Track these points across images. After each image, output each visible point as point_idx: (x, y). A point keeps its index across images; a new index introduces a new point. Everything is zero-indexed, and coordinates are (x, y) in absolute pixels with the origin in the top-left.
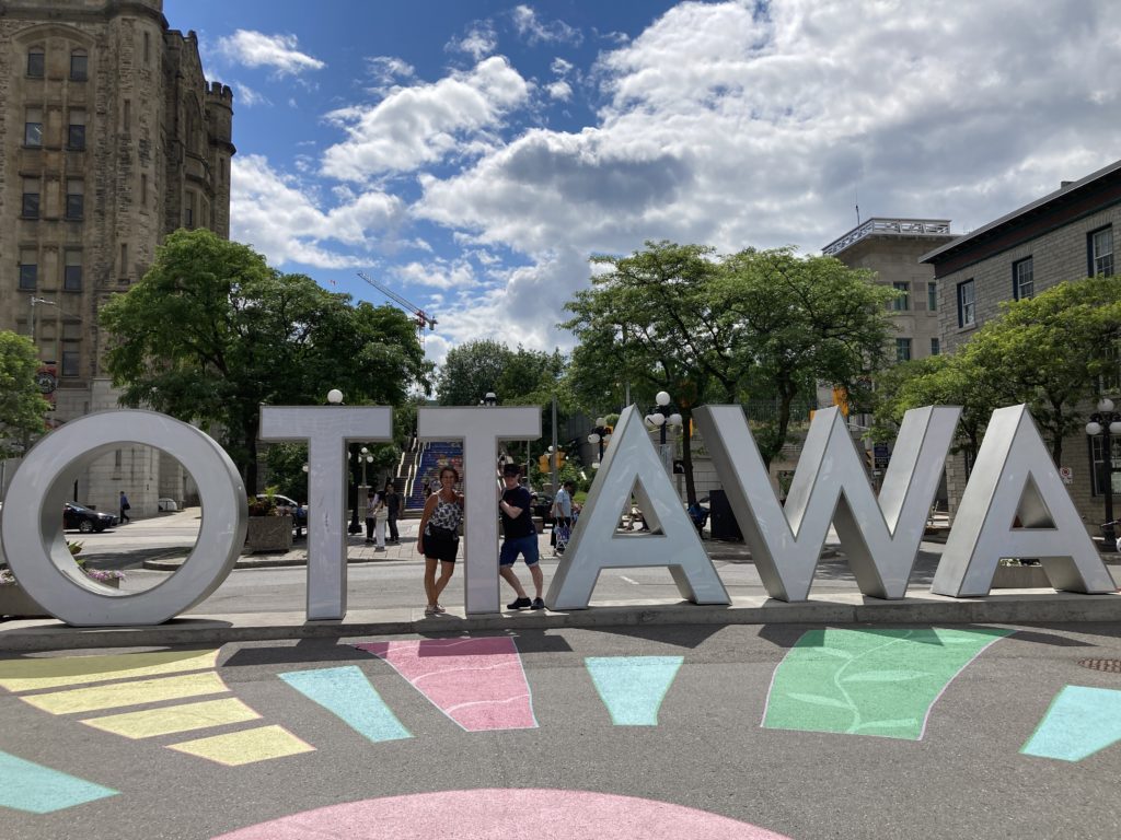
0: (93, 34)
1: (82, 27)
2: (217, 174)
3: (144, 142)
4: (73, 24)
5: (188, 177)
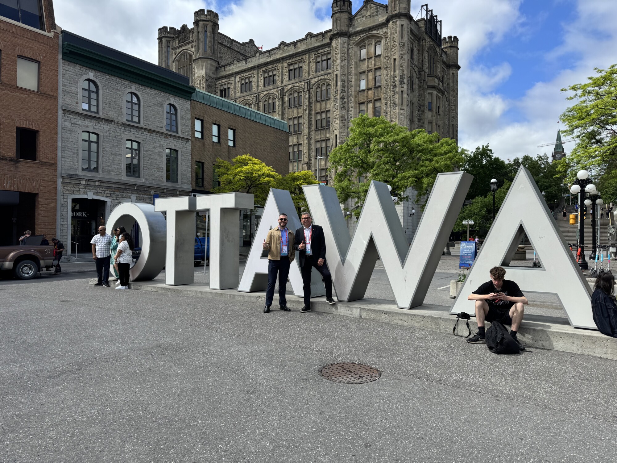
0: (382, 34)
1: (378, 32)
2: (451, 81)
3: (402, 76)
4: (375, 32)
5: (429, 87)
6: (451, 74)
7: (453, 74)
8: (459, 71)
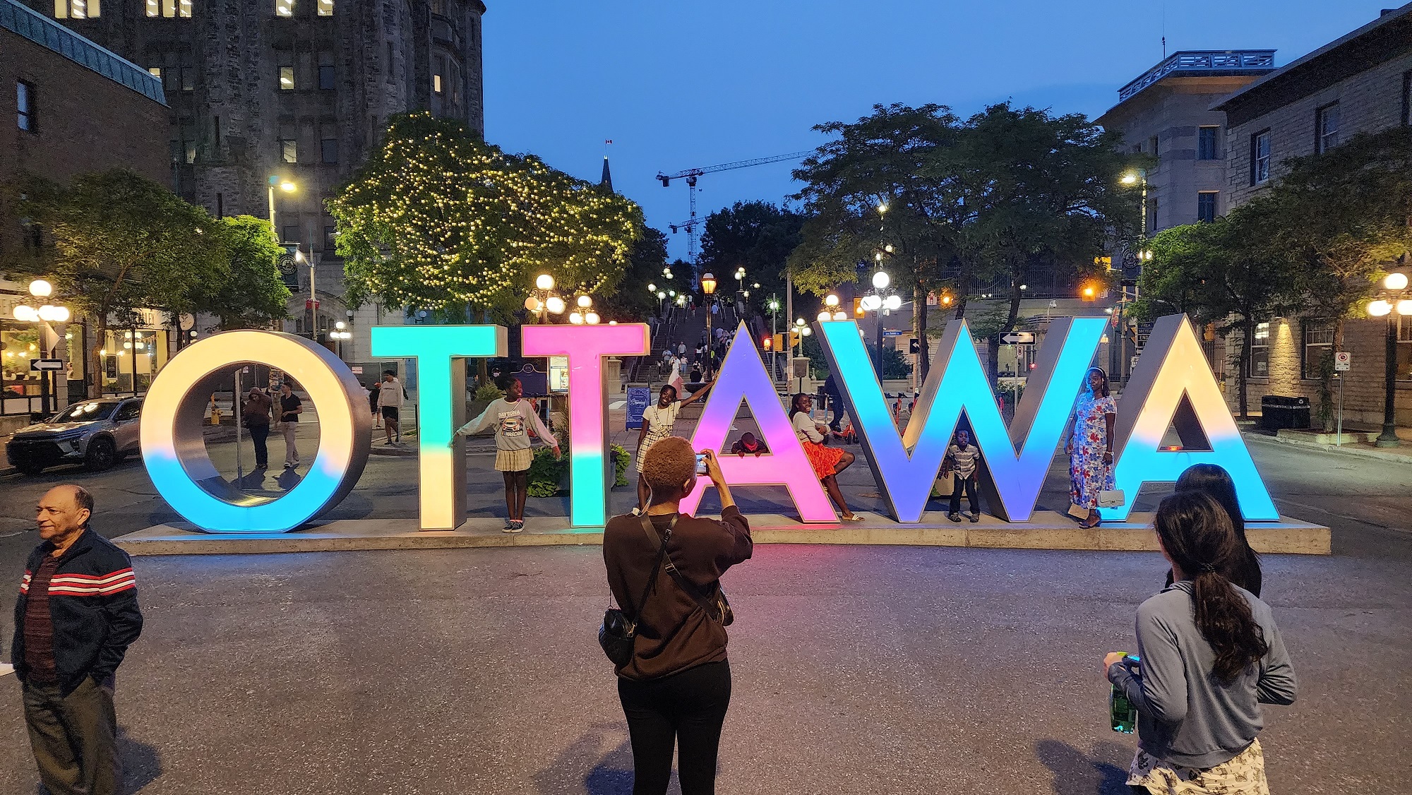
2: (468, 35)
5: (437, 41)
6: (468, 20)
7: (472, 20)
8: (483, 17)
